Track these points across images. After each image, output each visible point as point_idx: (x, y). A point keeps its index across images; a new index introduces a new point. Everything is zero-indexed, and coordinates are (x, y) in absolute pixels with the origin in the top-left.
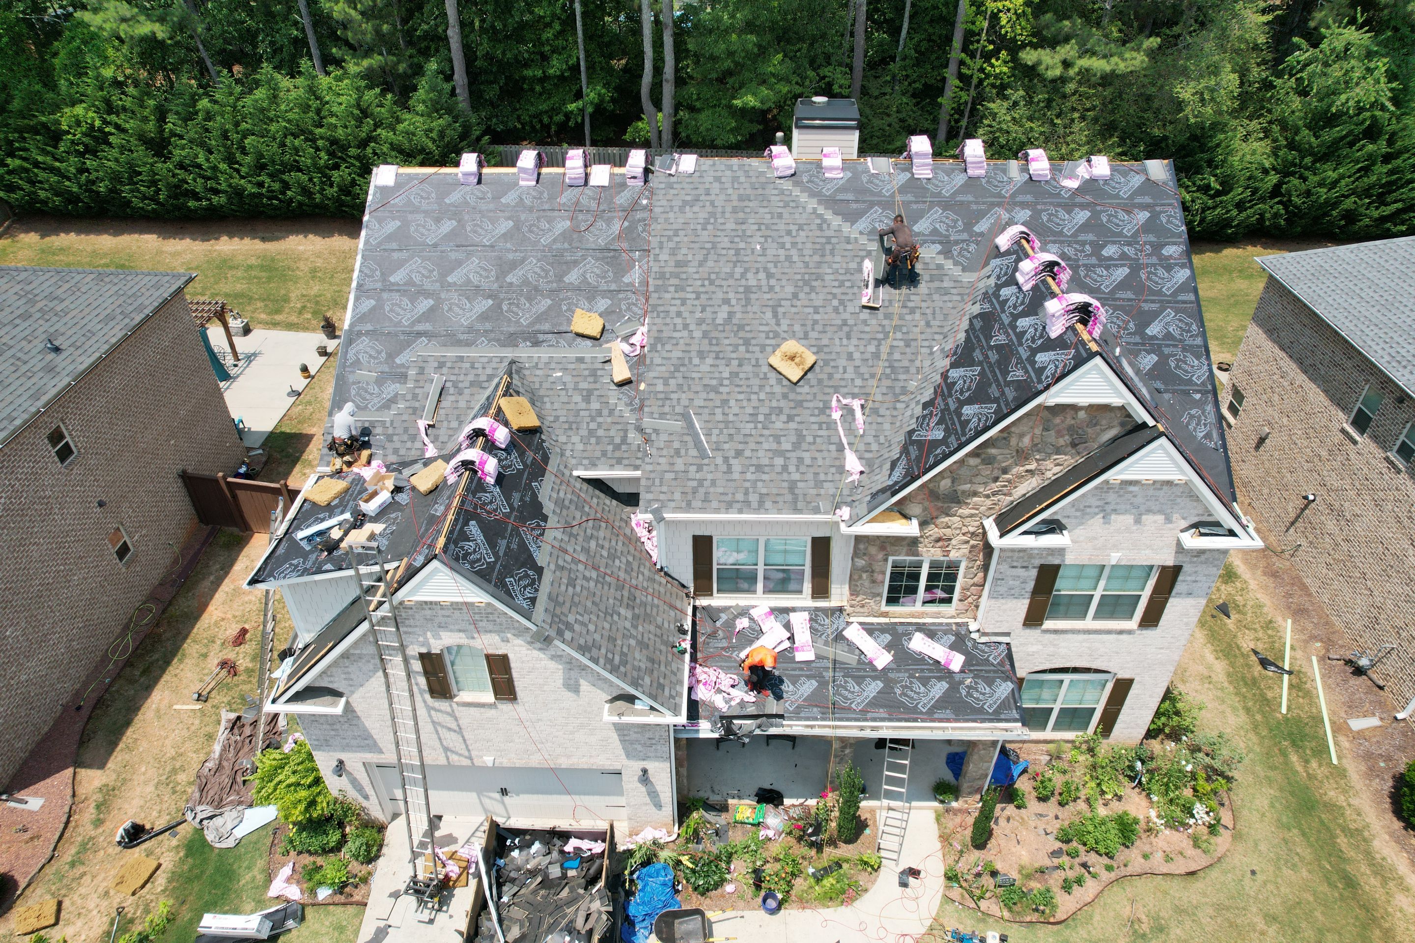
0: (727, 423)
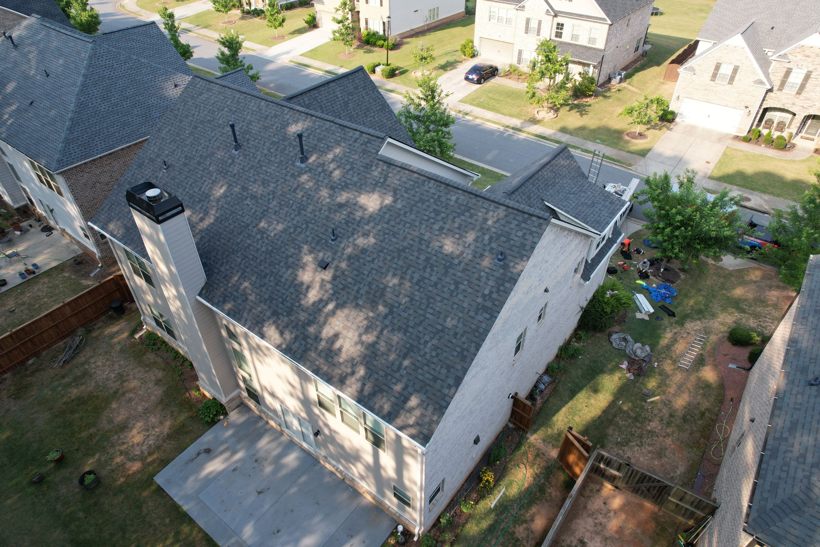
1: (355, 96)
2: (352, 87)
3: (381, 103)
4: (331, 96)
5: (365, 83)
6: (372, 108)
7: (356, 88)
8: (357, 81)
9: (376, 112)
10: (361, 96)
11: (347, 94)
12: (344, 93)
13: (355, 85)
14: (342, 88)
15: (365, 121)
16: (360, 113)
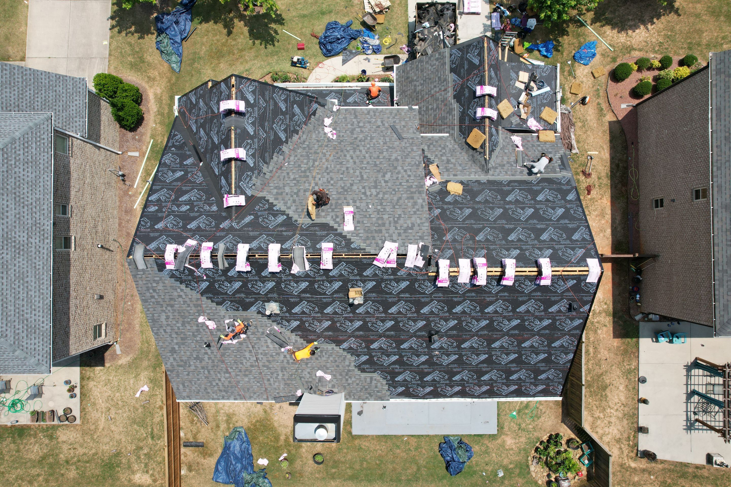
0: (384, 136)
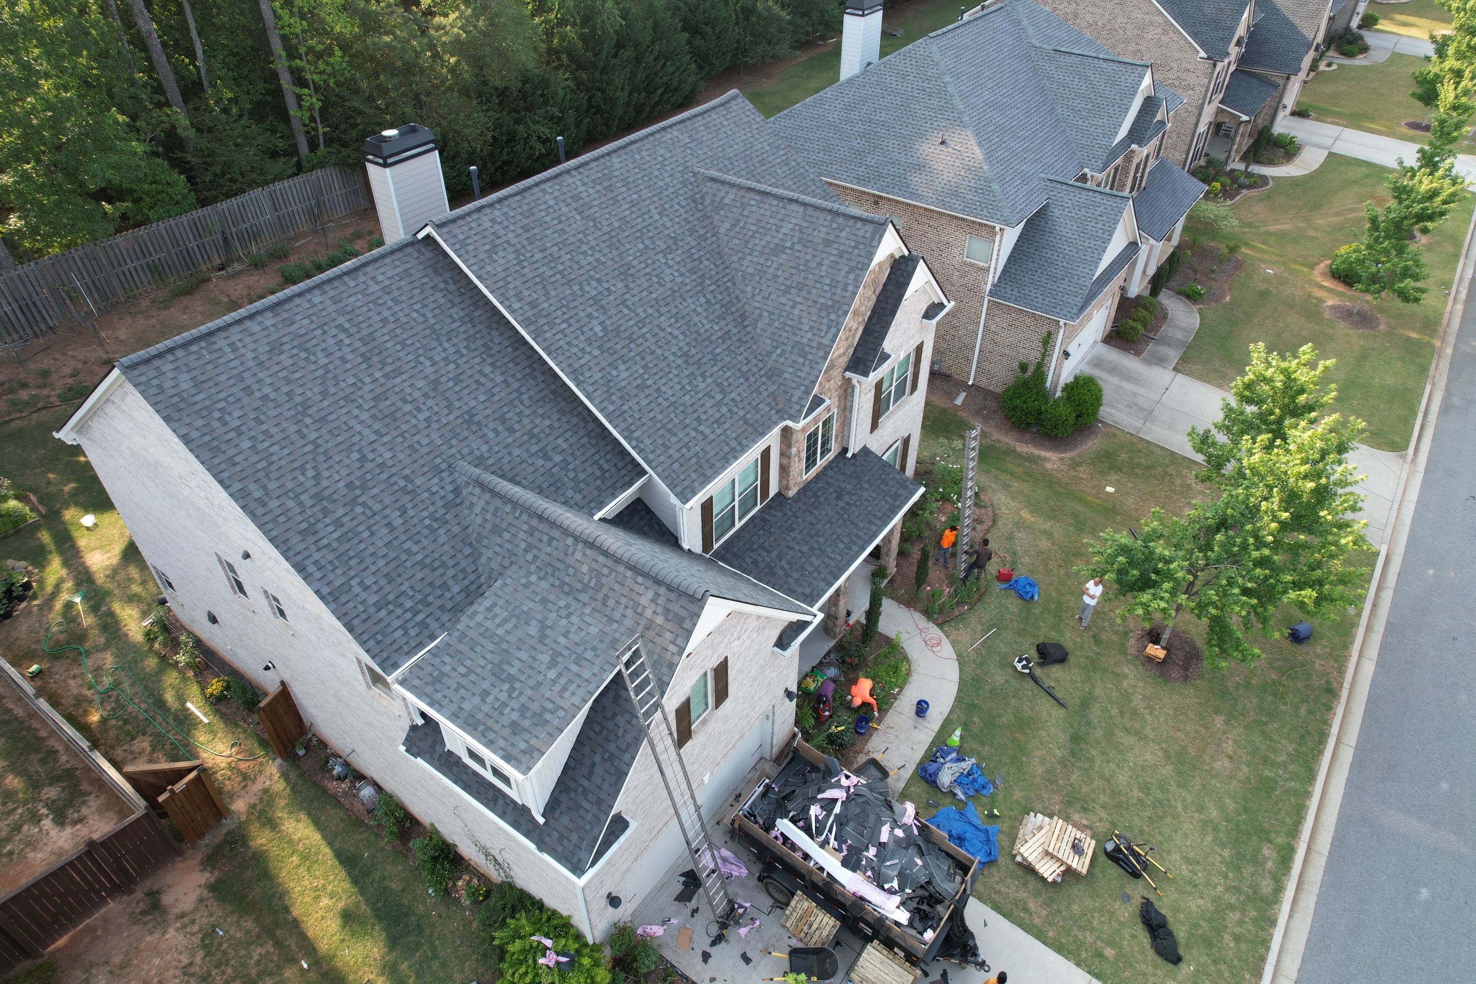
0: (673, 405)
1: (810, 250)
2: (822, 235)
3: (837, 298)
4: (772, 221)
5: (855, 247)
6: (814, 291)
7: (827, 243)
8: (844, 234)
9: (810, 303)
10: (818, 260)
11: (800, 240)
12: (797, 234)
13: (832, 238)
14: (805, 224)
15: (773, 297)
16: (781, 280)
